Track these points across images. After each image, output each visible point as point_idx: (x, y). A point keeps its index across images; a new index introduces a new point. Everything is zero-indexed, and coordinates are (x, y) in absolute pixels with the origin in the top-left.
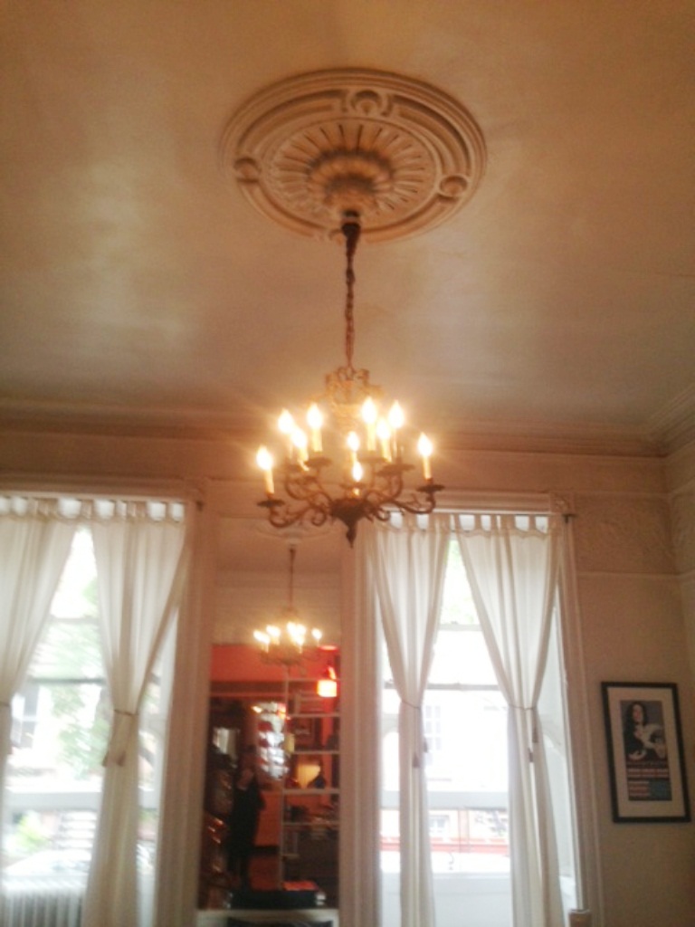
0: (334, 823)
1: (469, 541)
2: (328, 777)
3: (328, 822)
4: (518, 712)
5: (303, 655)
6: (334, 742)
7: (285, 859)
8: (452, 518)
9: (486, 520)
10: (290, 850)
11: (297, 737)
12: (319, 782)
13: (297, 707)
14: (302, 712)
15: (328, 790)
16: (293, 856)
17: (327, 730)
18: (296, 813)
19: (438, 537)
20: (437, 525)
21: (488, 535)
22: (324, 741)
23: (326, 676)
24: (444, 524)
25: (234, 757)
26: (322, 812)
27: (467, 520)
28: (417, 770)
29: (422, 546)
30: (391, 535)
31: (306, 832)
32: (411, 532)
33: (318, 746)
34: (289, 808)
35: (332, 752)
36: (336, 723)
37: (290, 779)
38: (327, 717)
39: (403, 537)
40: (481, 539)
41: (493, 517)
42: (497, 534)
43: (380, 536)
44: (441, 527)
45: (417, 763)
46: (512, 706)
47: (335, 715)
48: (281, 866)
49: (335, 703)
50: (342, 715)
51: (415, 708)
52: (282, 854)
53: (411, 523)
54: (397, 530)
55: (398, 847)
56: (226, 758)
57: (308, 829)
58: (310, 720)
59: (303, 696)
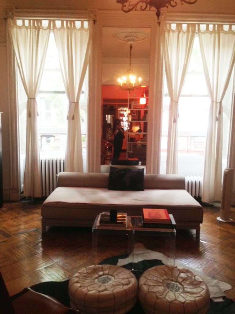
0: (145, 143)
1: (203, 36)
2: (142, 129)
3: (142, 143)
4: (214, 103)
5: (135, 87)
6: (145, 118)
7: (128, 153)
8: (197, 25)
9: (211, 27)
10: (130, 150)
11: (132, 116)
12: (140, 131)
13: (132, 107)
14: (134, 108)
15: (142, 133)
16: (131, 152)
17: (142, 114)
18: (132, 139)
19: (190, 34)
20: (190, 29)
21: (211, 33)
22: (141, 118)
23: (143, 96)
24: (193, 29)
25: (112, 124)
26: (140, 140)
27: (203, 27)
28: (175, 123)
29: (183, 38)
30: (171, 33)
31: (135, 146)
32: (179, 32)
33: (139, 119)
34: (130, 138)
35: (143, 121)
36: (146, 112)
37: (130, 130)
38: (142, 110)
39: (176, 34)
40: (208, 35)
41: (214, 25)
42: (215, 33)
43: (167, 34)
44: (192, 30)
45: (175, 121)
46: (213, 101)
47: (146, 109)
48: (127, 155)
49: (145, 106)
50: (149, 110)
51: (176, 102)
52: (127, 151)
53: (179, 28)
54: (173, 31)
55: (166, 151)
56: (110, 125)
57: (136, 145)
58: (137, 111)
59: (134, 103)
